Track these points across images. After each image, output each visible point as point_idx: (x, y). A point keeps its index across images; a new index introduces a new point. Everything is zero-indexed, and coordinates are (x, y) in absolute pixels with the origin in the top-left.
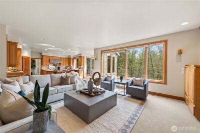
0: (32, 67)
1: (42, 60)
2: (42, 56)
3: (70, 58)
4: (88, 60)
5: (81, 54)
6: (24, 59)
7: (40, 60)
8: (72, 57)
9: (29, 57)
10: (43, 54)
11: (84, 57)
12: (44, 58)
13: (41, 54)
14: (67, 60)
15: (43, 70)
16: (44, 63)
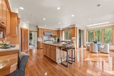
0: (30, 39)
1: (38, 32)
2: (38, 29)
3: (60, 30)
4: (80, 30)
5: (75, 25)
6: (23, 31)
7: (36, 33)
8: (61, 30)
9: (28, 30)
10: (39, 27)
11: (77, 28)
12: (40, 30)
13: (37, 27)
14: (57, 32)
15: (39, 42)
16: (40, 35)
